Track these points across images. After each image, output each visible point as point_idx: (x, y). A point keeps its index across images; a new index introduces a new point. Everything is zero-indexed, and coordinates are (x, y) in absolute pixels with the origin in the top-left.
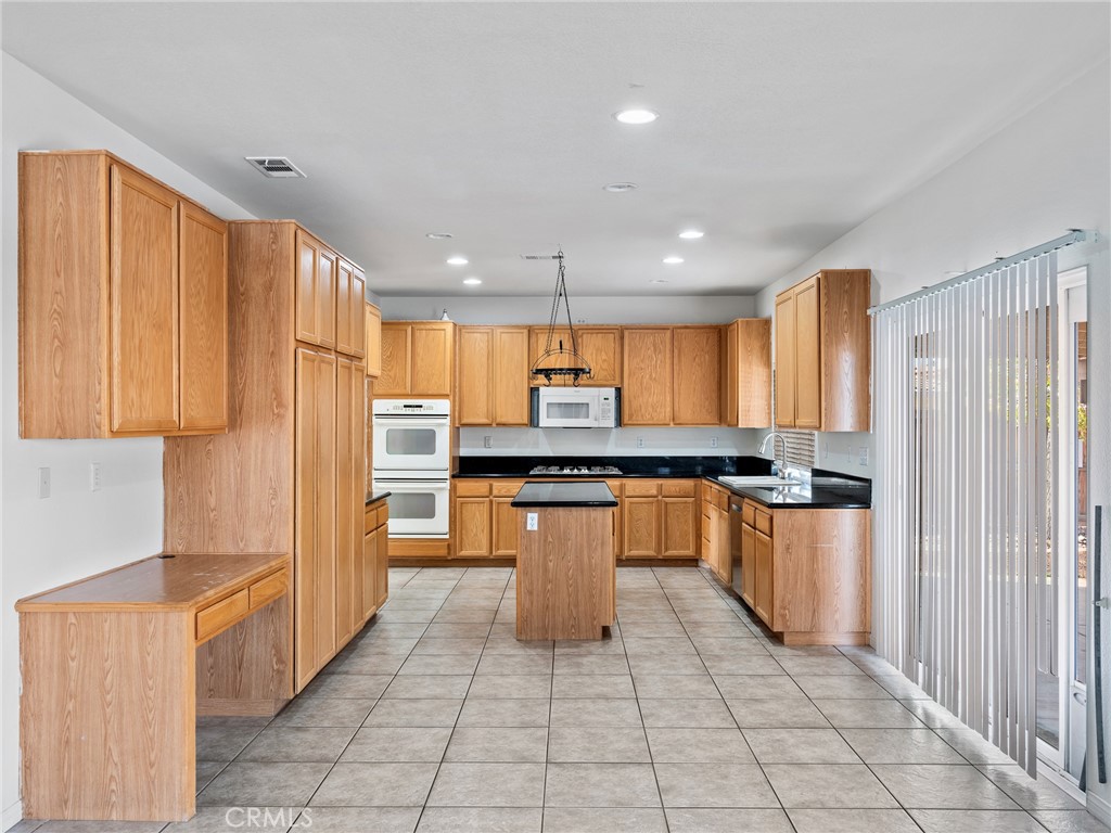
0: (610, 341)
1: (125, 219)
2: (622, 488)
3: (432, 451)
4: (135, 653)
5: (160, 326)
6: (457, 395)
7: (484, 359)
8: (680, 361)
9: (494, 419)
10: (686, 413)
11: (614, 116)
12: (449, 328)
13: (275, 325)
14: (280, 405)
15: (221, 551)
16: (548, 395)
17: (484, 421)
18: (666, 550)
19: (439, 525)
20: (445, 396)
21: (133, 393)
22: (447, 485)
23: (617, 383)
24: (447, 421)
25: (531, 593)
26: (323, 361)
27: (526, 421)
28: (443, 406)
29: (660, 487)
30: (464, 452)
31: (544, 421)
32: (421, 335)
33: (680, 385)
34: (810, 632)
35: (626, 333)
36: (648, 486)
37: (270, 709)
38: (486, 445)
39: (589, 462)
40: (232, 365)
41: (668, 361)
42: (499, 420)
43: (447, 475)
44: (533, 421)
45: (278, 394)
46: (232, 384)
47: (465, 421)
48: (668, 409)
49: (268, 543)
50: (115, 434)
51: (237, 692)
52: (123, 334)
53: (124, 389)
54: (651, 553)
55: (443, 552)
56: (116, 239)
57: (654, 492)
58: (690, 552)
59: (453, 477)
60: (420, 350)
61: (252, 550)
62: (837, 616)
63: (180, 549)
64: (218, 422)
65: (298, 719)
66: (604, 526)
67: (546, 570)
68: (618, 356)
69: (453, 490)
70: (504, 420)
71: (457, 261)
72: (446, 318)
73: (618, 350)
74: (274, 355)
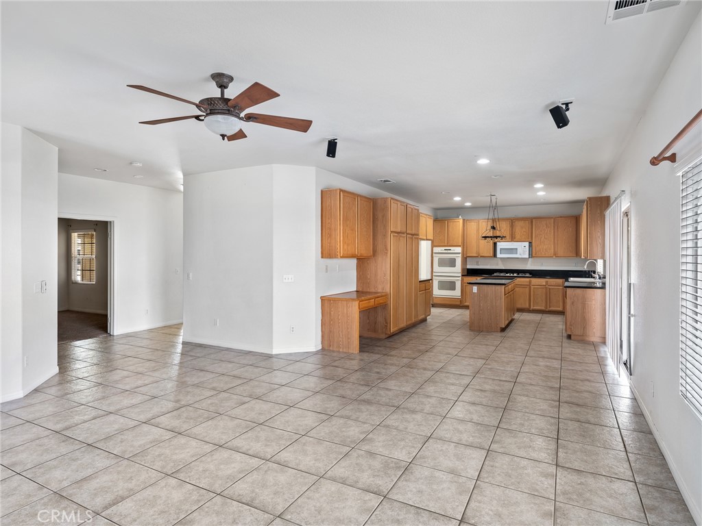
0: (527, 224)
1: (344, 204)
2: (530, 282)
3: (455, 266)
4: (345, 311)
5: (353, 230)
6: (464, 245)
7: (475, 232)
8: (558, 231)
9: (479, 254)
10: (560, 252)
11: (476, 162)
12: (461, 221)
13: (385, 227)
14: (387, 250)
15: (371, 291)
16: (501, 245)
17: (476, 255)
18: (550, 307)
19: (457, 293)
20: (459, 246)
21: (346, 247)
22: (460, 278)
23: (530, 240)
24: (460, 255)
25: (474, 314)
26: (401, 236)
27: (492, 254)
28: (459, 250)
29: (547, 282)
30: (469, 267)
31: (499, 255)
32: (451, 224)
33: (558, 241)
34: (583, 336)
35: (534, 220)
36: (542, 281)
37: (383, 336)
38: (478, 264)
39: (518, 271)
40: (374, 239)
41: (552, 231)
42: (481, 255)
43: (460, 275)
44: (495, 255)
45: (386, 247)
46: (374, 244)
47: (468, 255)
48: (552, 251)
49: (383, 289)
50: (341, 257)
51: (375, 331)
52: (343, 233)
53: (343, 246)
54: (543, 308)
55: (458, 303)
56: (341, 209)
57: (544, 284)
58: (560, 309)
59: (463, 276)
60: (450, 230)
61: (379, 291)
62: (594, 330)
63: (361, 290)
64: (369, 255)
65: (391, 340)
66: (501, 292)
67: (480, 306)
68: (530, 230)
69: (462, 280)
70: (483, 255)
71: (457, 199)
72: (460, 217)
73: (530, 227)
74: (385, 236)
